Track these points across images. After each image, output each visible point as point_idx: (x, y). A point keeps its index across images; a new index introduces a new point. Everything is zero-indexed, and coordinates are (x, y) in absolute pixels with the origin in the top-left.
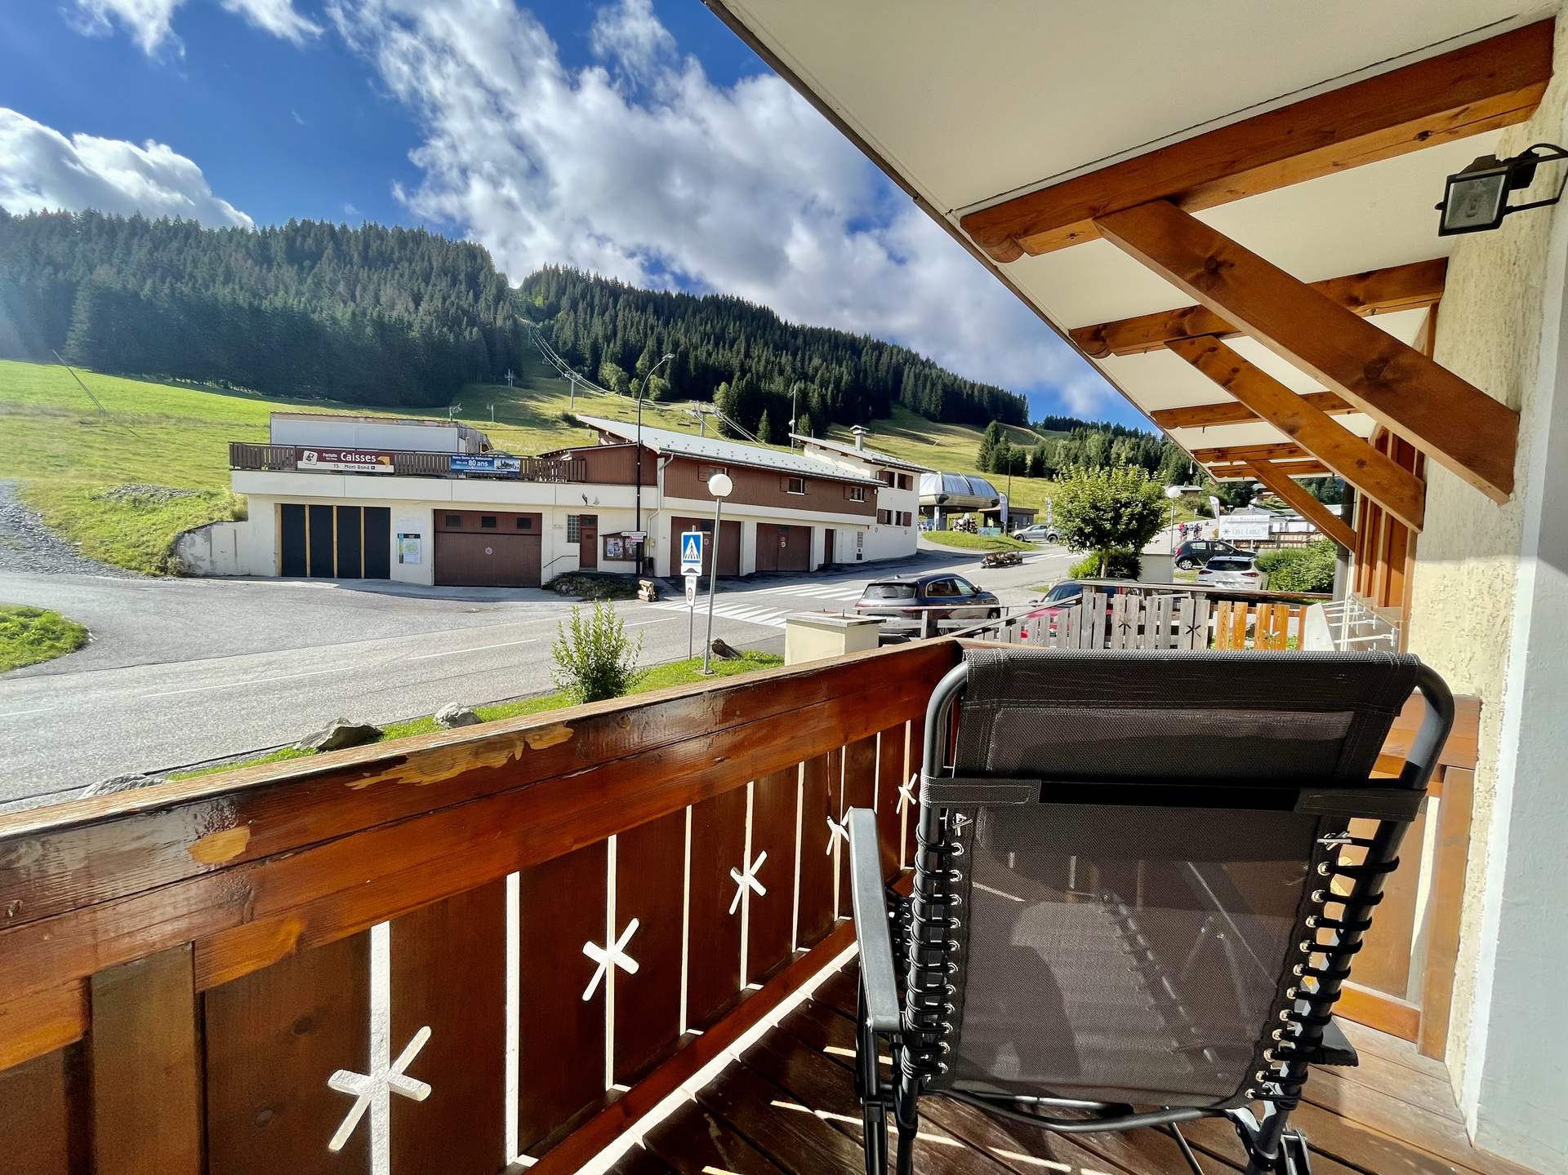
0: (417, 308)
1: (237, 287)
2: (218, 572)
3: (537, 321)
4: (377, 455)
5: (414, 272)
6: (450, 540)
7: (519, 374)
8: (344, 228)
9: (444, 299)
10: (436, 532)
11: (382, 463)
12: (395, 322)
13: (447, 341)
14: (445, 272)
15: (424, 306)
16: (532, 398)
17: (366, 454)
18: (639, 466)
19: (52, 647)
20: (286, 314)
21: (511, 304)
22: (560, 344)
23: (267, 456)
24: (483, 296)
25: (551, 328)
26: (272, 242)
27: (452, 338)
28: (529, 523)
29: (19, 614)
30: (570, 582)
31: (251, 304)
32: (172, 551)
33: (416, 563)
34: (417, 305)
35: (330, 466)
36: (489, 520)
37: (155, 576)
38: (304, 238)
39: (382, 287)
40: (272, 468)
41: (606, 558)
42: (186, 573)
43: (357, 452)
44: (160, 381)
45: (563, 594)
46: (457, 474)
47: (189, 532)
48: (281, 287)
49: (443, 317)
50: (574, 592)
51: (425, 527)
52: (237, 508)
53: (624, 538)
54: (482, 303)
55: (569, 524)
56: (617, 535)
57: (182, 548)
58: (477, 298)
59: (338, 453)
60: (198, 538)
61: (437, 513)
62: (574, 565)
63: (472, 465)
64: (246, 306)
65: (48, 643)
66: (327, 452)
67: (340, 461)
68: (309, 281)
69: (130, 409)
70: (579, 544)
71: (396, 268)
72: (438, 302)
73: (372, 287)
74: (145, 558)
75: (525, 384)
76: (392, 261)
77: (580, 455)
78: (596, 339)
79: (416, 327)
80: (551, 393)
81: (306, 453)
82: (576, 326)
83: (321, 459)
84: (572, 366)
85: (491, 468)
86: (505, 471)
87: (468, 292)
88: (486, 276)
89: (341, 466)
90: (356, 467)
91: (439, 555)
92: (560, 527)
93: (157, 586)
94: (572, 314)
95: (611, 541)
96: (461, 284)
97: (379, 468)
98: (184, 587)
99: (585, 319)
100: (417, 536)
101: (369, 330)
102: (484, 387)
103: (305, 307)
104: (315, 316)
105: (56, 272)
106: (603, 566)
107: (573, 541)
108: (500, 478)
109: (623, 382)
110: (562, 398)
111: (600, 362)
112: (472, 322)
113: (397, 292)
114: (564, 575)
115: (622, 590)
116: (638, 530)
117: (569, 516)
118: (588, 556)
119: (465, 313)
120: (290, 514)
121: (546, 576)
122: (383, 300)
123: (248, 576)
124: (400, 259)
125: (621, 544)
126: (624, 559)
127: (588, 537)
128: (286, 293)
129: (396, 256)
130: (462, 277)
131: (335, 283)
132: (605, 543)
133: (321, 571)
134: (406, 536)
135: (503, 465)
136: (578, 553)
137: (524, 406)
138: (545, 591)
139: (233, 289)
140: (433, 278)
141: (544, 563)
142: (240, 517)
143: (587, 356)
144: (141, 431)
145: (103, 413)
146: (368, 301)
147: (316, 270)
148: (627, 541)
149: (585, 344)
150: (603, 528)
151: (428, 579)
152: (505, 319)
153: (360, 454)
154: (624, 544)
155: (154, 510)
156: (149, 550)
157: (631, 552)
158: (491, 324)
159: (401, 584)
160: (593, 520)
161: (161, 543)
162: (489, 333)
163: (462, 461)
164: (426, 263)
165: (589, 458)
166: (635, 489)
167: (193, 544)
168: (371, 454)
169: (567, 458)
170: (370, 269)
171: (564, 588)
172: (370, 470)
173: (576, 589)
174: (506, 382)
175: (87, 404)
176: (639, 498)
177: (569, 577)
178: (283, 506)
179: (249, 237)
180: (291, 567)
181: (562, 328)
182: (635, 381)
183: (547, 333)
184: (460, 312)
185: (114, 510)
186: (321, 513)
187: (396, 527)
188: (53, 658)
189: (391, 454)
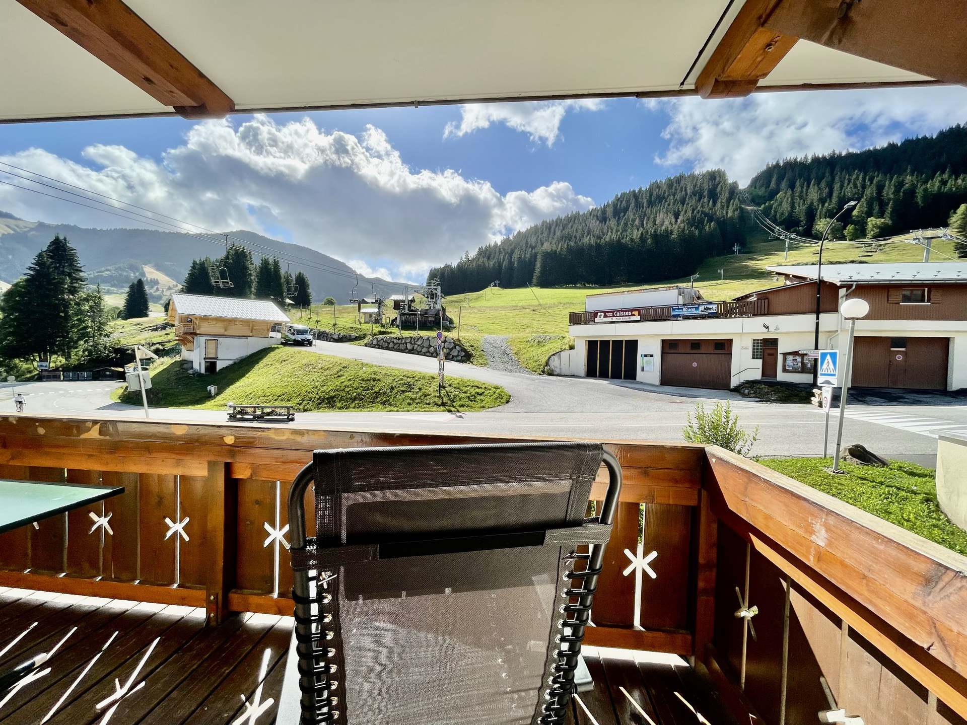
0: (676, 221)
1: (592, 236)
2: (562, 374)
3: (759, 205)
4: (632, 311)
5: (676, 200)
6: (672, 358)
7: (743, 244)
8: (640, 190)
9: (693, 210)
10: (663, 353)
11: (634, 315)
12: (664, 233)
13: (694, 235)
14: (694, 193)
15: (681, 218)
16: (753, 259)
17: (626, 311)
18: (819, 298)
19: (500, 401)
20: (611, 244)
21: (739, 199)
22: (778, 215)
23: (583, 319)
24: (719, 201)
25: (770, 207)
26: (608, 209)
27: (697, 233)
28: (723, 346)
29: (494, 388)
30: (752, 387)
31: (596, 243)
32: (547, 364)
33: (650, 372)
34: (677, 218)
35: (609, 319)
36: (696, 345)
37: (540, 374)
38: (621, 202)
39: (658, 215)
40: (585, 323)
41: (785, 370)
42: (551, 374)
43: (622, 311)
44: (561, 287)
45: (744, 395)
46: (676, 317)
47: (553, 355)
48: (610, 230)
49: (692, 222)
50: (754, 395)
51: (657, 351)
52: (571, 344)
53: (803, 356)
54: (718, 205)
55: (754, 346)
56: (795, 353)
57: (550, 362)
58: (715, 203)
59: (613, 312)
60: (556, 358)
61: (663, 341)
62: (757, 375)
63: (685, 312)
64: (594, 244)
65: (499, 400)
66: (608, 312)
67: (614, 316)
68: (622, 223)
69: (549, 301)
70: (761, 360)
71: (666, 201)
72: (690, 214)
73: (652, 216)
74: (538, 367)
75: (749, 251)
76: (664, 198)
77: (764, 296)
78: (812, 203)
79: (675, 232)
80: (768, 252)
81: (599, 314)
82: (792, 199)
83: (605, 316)
84: (788, 229)
85: (697, 312)
86: (706, 313)
87: (709, 201)
88: (722, 187)
89: (614, 319)
90: (621, 319)
91: (663, 367)
92: (746, 348)
93: (539, 379)
94: (790, 192)
95: (790, 358)
96: (705, 197)
97: (633, 318)
98: (548, 380)
99: (802, 192)
100: (652, 356)
101: (649, 241)
102: (717, 259)
103: (619, 237)
104: (623, 241)
105: (532, 250)
106: (781, 376)
107: (757, 358)
108: (703, 317)
109: (837, 230)
110: (777, 254)
111: (815, 220)
112: (711, 219)
113: (666, 214)
114: (748, 382)
115: (796, 396)
116: (816, 348)
117: (754, 340)
118: (769, 368)
119: (706, 215)
120: (592, 345)
121: (734, 382)
122: (657, 222)
123: (573, 376)
124: (669, 195)
125: (799, 359)
126: (802, 372)
127: (770, 355)
128: (612, 232)
129: (666, 195)
130: (706, 193)
131: (634, 220)
132: (785, 360)
133: (604, 375)
134: (646, 356)
135: (705, 309)
136: (760, 366)
137: (746, 266)
138: (733, 393)
139: (590, 238)
140: (687, 199)
141: (733, 373)
142: (572, 348)
143: (802, 219)
144: (550, 311)
145: (540, 305)
146: (650, 224)
147: (626, 217)
148: (805, 358)
149: (800, 210)
150: (782, 348)
151: (657, 381)
152: (734, 211)
153: (623, 311)
154: (803, 359)
155: (544, 345)
156: (540, 363)
157: (809, 366)
158: (724, 217)
159: (641, 383)
160: (774, 342)
161: (544, 360)
162: (722, 223)
163: (679, 309)
164: (683, 193)
165: (771, 297)
166: (814, 316)
167: (554, 361)
168: (629, 311)
169: (754, 299)
170: (652, 207)
171: (746, 391)
172: (628, 320)
173: (755, 393)
174: (733, 252)
175: (535, 303)
176: (817, 324)
177: (751, 384)
178: (589, 341)
179: (598, 211)
180: (591, 373)
181: (780, 204)
182: (850, 228)
183: (766, 212)
184: (703, 215)
185: (532, 346)
186: (605, 344)
187: (641, 351)
188: (499, 405)
189: (638, 310)
